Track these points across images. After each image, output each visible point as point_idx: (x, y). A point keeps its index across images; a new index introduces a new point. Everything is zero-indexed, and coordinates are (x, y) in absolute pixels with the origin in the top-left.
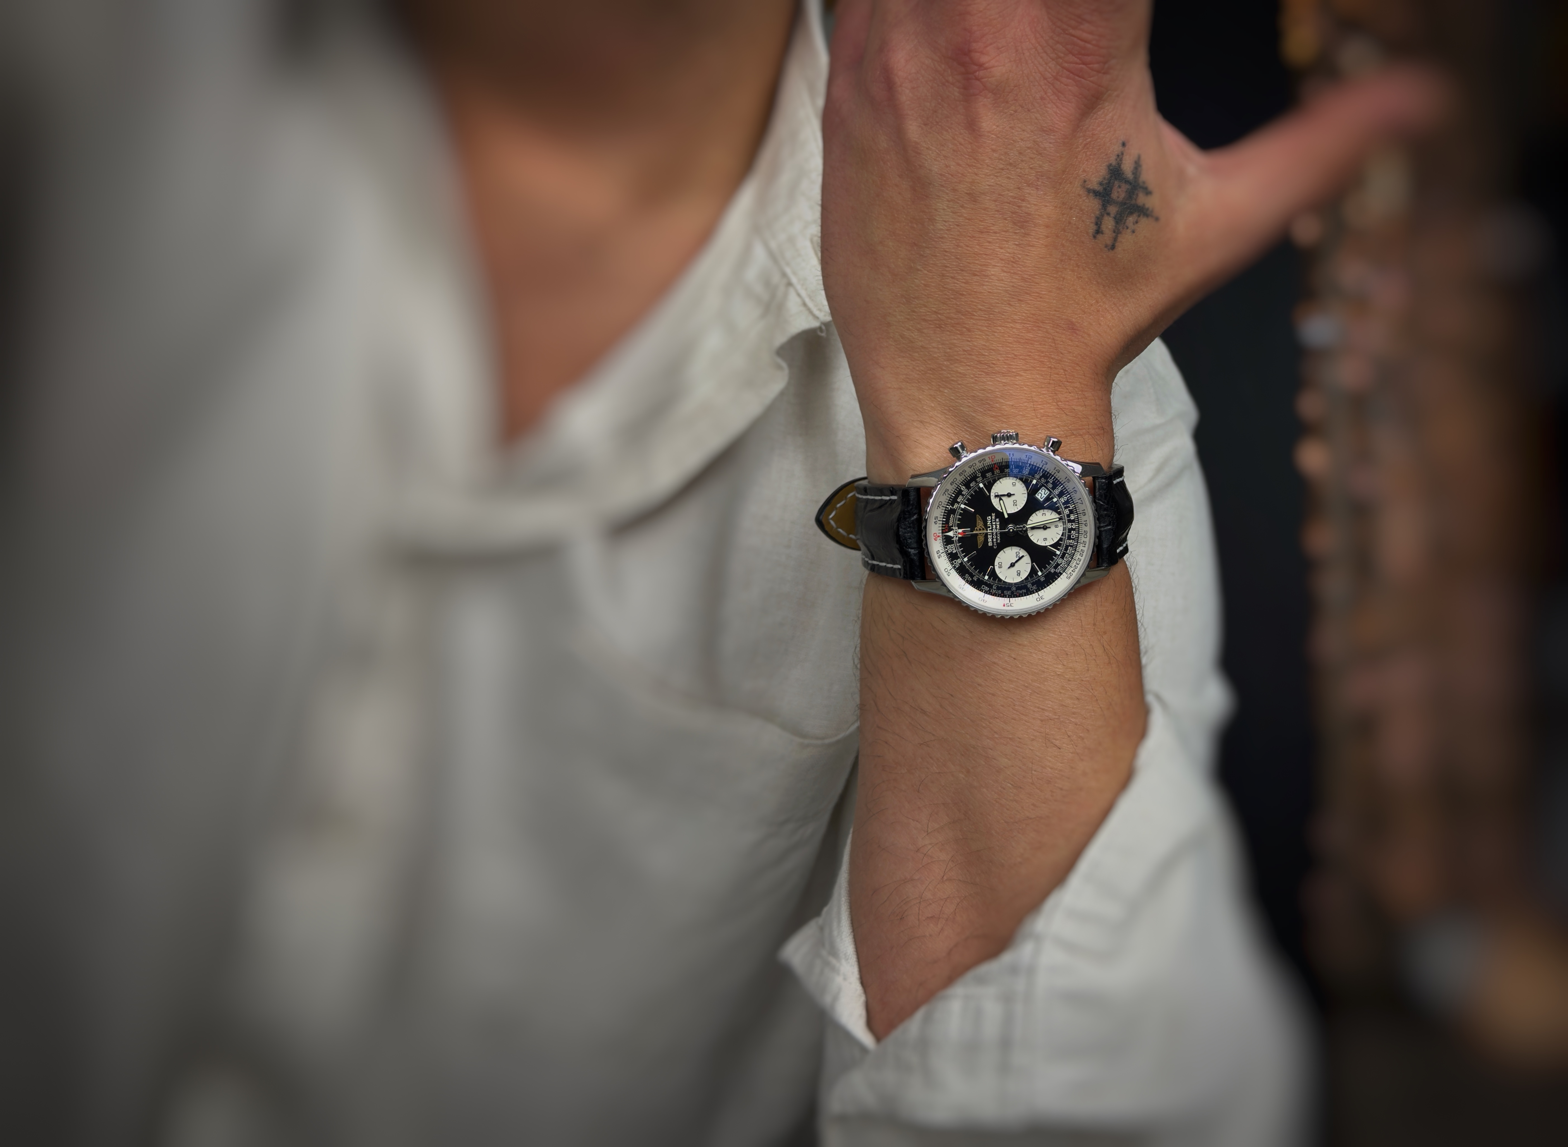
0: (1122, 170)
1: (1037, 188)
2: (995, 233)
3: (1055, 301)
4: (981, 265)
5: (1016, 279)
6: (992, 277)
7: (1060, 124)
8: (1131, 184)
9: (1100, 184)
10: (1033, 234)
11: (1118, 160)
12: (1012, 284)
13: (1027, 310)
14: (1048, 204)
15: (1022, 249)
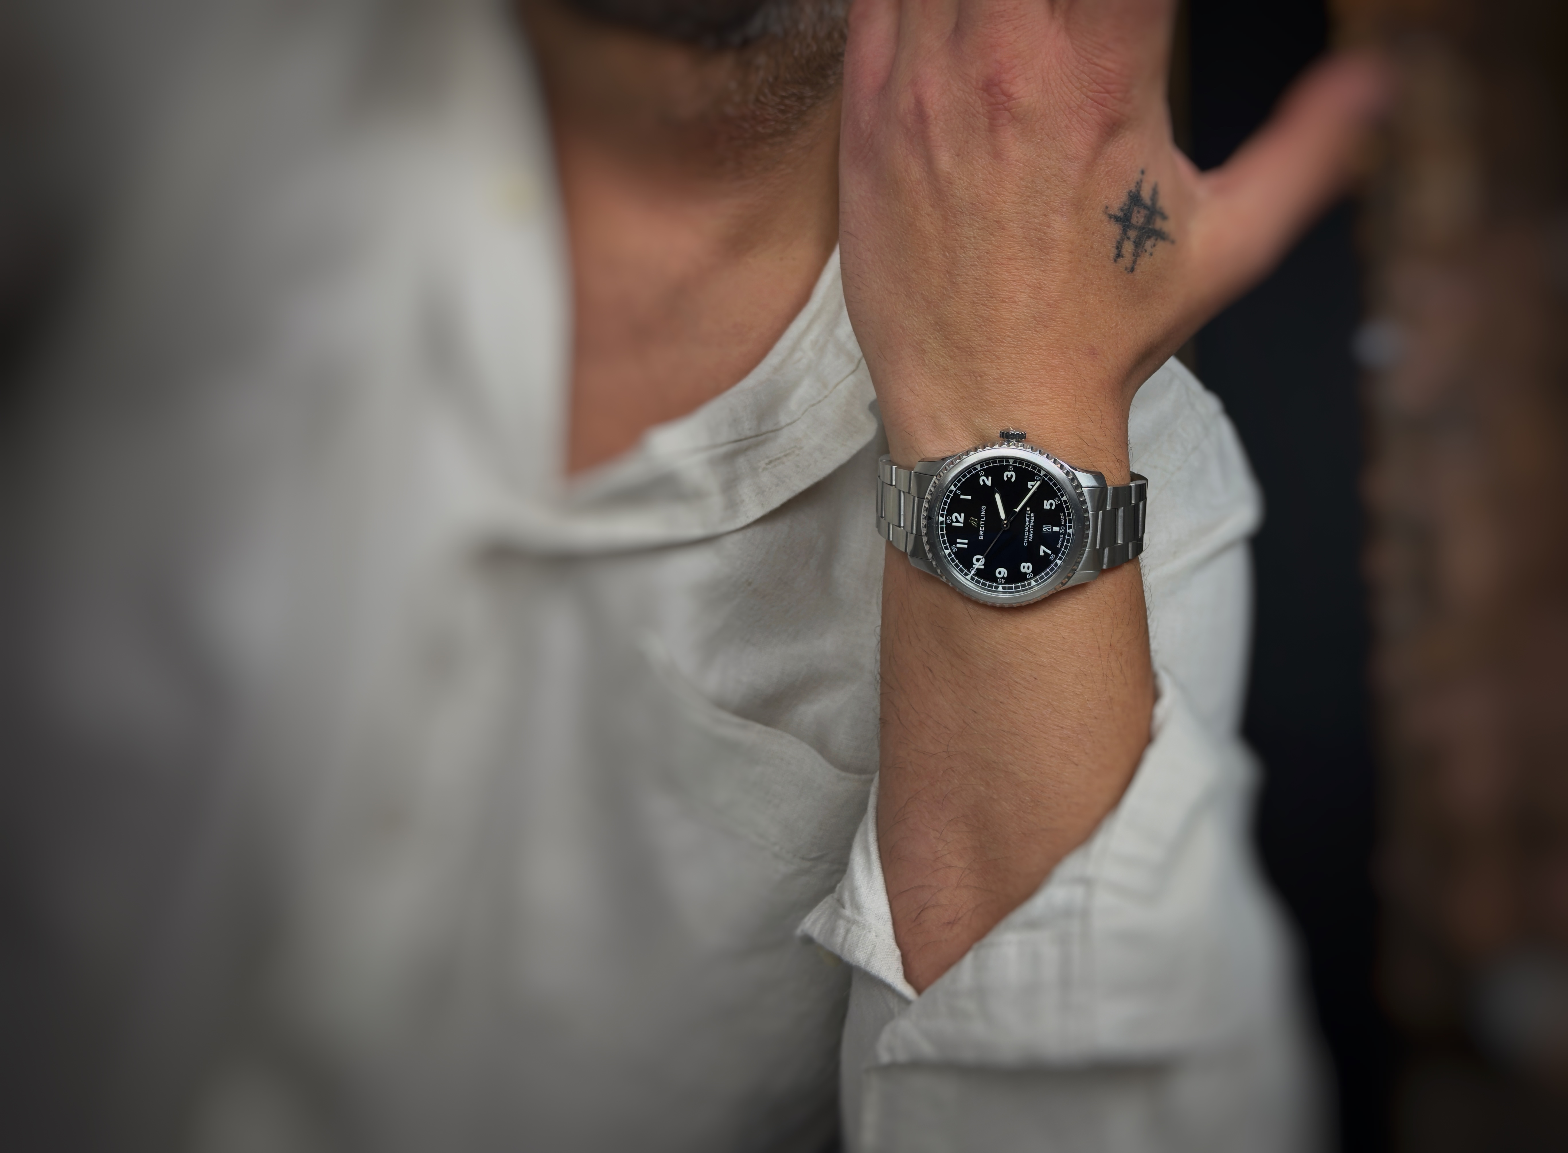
0: (1141, 197)
3: (1077, 326)
7: (1082, 150)
8: (1149, 209)
9: (1121, 210)
11: (1138, 187)
13: (1052, 336)
14: (1071, 230)
15: (1047, 275)
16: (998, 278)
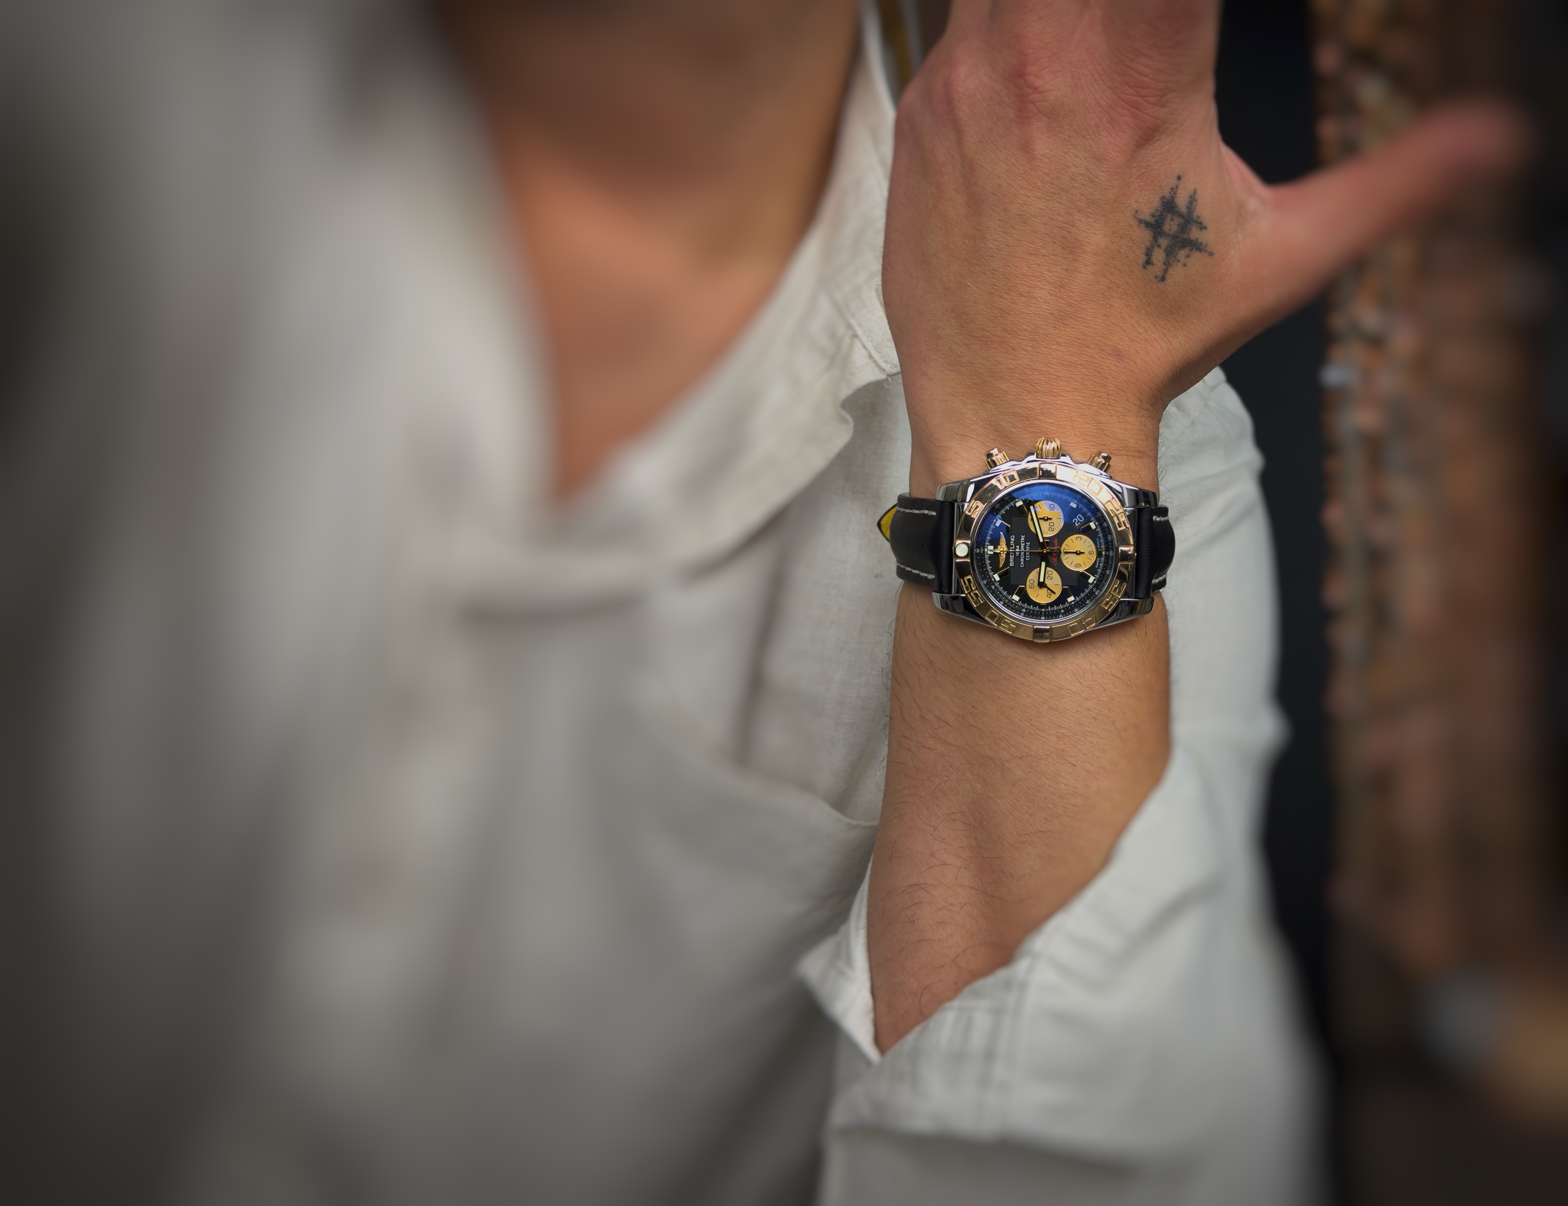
0: (1175, 203)
1: (1088, 216)
2: (1044, 256)
3: (1100, 328)
4: (1029, 287)
5: (1062, 303)
6: (1039, 299)
7: (1114, 153)
8: (1184, 218)
9: (1152, 216)
10: (1082, 261)
11: (1172, 193)
12: (1058, 308)
13: (1072, 335)
14: (1098, 233)
15: (1069, 274)
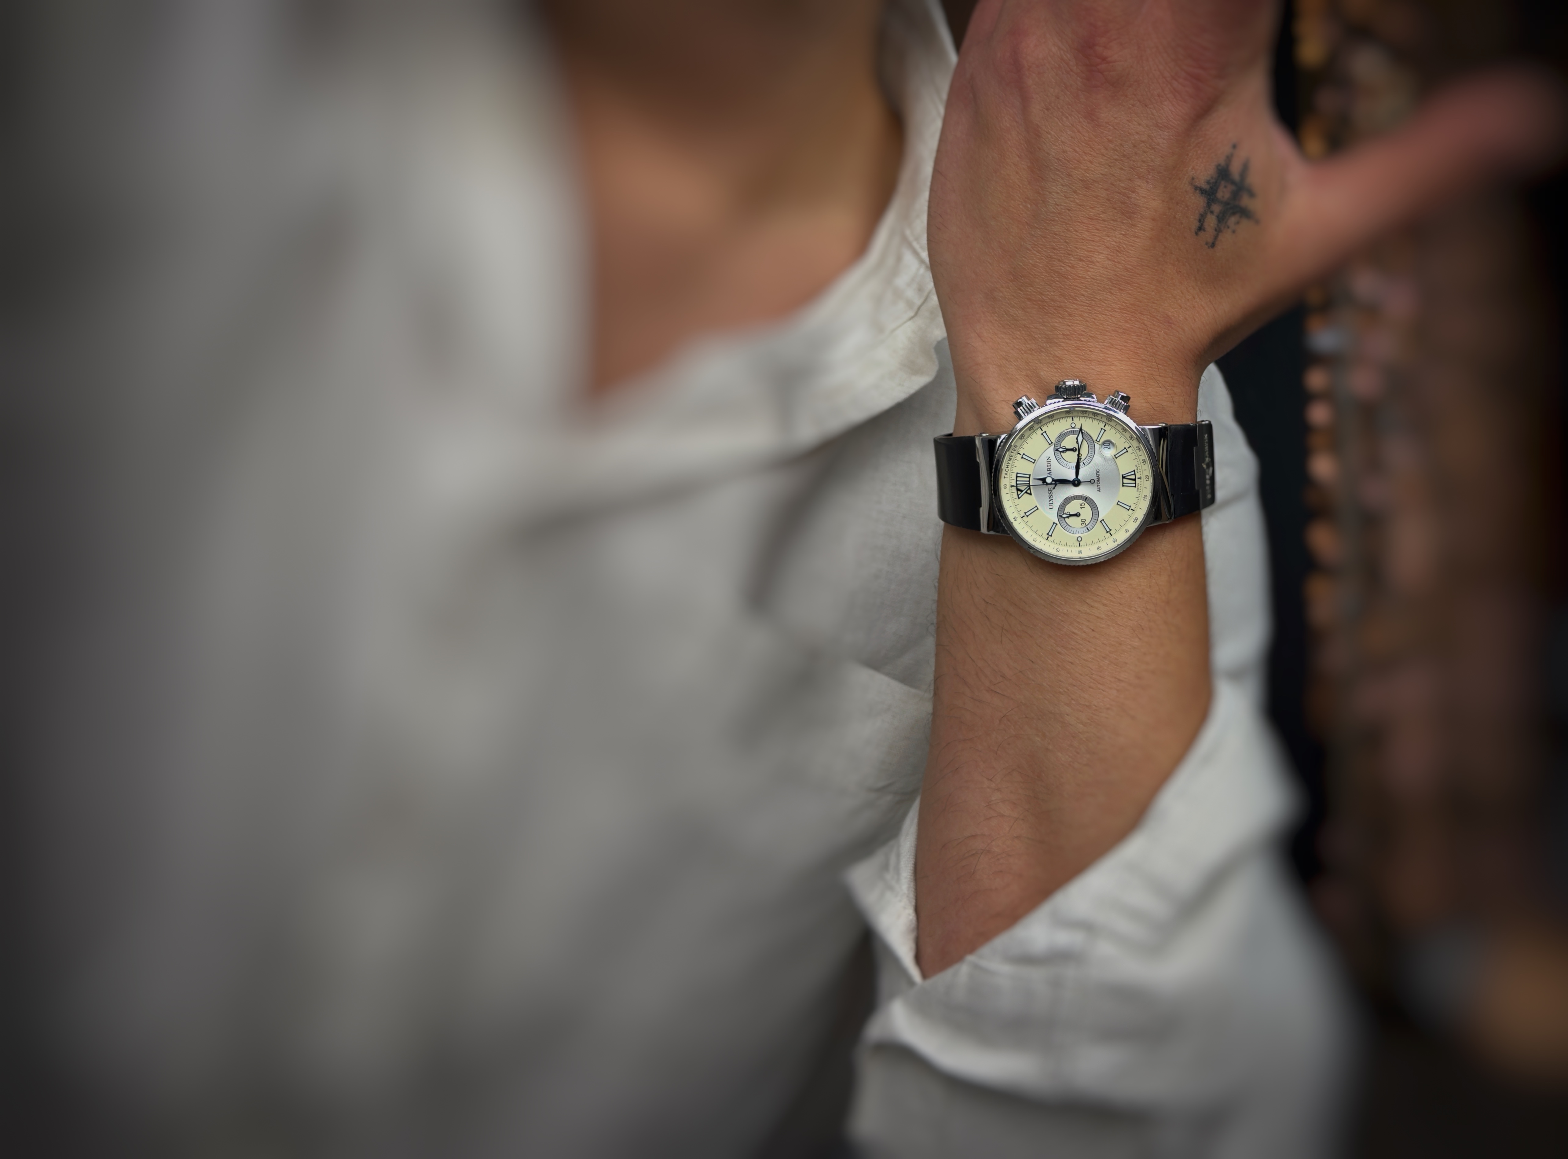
0: (1229, 171)
1: (1148, 182)
7: (1175, 121)
8: (1236, 185)
9: (1208, 183)
10: (1140, 226)
11: (1227, 161)
13: (1127, 300)
14: (1156, 198)
15: (1127, 239)
16: (1077, 236)
